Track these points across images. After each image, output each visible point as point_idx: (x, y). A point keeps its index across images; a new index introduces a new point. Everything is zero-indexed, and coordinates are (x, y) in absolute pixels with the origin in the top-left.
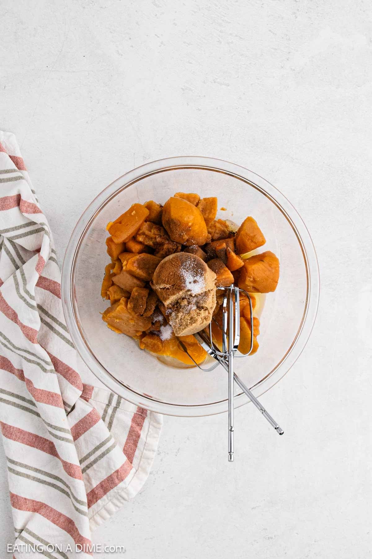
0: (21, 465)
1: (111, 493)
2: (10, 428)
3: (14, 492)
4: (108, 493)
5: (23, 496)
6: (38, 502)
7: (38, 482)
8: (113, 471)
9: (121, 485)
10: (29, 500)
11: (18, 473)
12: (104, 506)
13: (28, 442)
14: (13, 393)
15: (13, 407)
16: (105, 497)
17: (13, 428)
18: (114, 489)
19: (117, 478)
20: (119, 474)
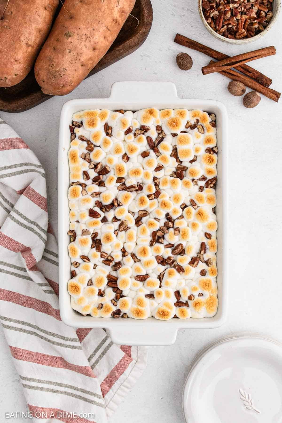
0: (34, 380)
1: (116, 386)
2: (20, 350)
3: (32, 404)
4: (113, 387)
5: (40, 406)
6: (55, 409)
7: (52, 392)
8: (113, 367)
9: (122, 377)
10: (46, 409)
11: (33, 388)
12: (111, 399)
13: (37, 361)
14: (19, 321)
15: (20, 332)
16: (111, 391)
17: (23, 350)
18: (117, 382)
19: (118, 372)
20: (118, 368)
